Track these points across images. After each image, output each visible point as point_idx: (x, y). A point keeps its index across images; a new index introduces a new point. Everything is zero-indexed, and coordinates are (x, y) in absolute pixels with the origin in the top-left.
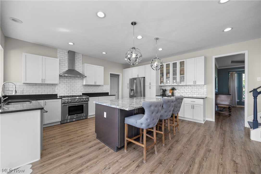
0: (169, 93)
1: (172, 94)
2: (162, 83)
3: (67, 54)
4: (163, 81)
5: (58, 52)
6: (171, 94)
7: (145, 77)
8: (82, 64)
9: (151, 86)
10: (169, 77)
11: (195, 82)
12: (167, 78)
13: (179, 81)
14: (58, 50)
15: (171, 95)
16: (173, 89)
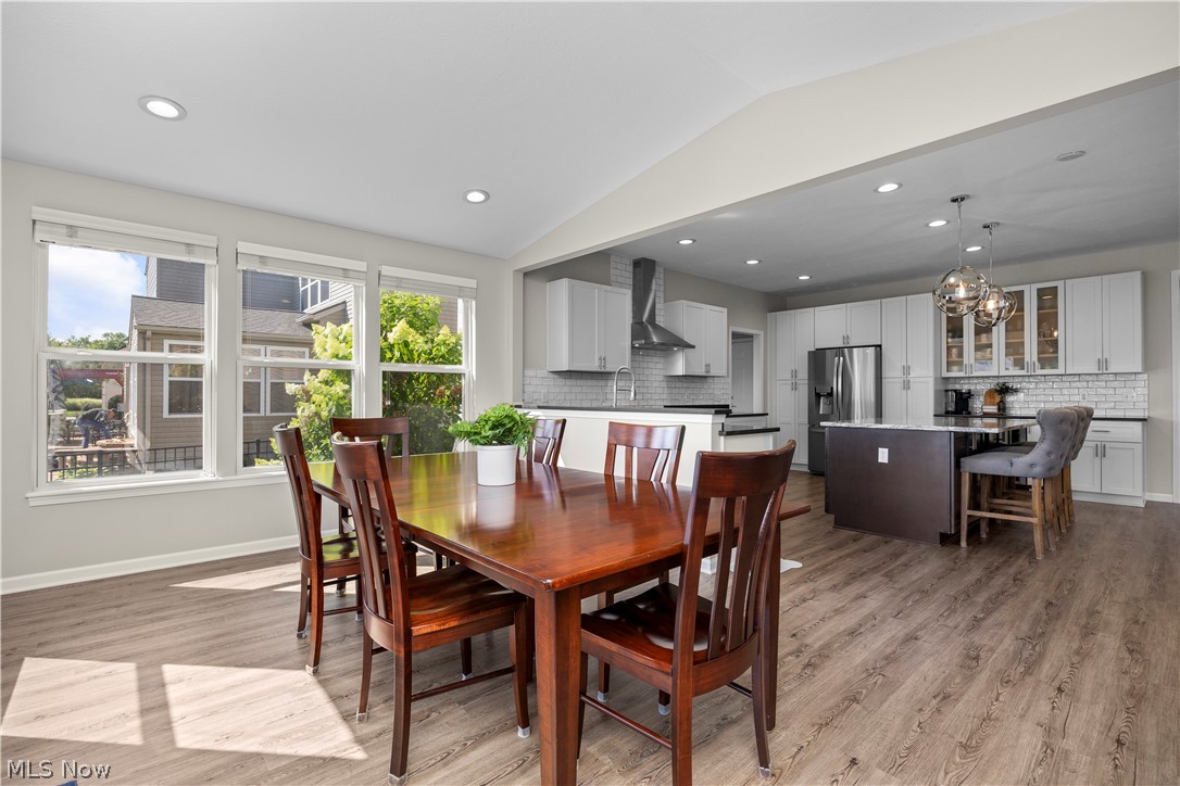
0: (986, 404)
1: (999, 409)
2: (955, 368)
3: (631, 268)
4: (962, 362)
5: (613, 264)
6: (996, 407)
7: (880, 346)
8: (665, 302)
9: (911, 380)
10: (990, 346)
11: (1103, 363)
12: (978, 348)
13: (1035, 358)
14: (612, 258)
15: (996, 411)
16: (1004, 390)
